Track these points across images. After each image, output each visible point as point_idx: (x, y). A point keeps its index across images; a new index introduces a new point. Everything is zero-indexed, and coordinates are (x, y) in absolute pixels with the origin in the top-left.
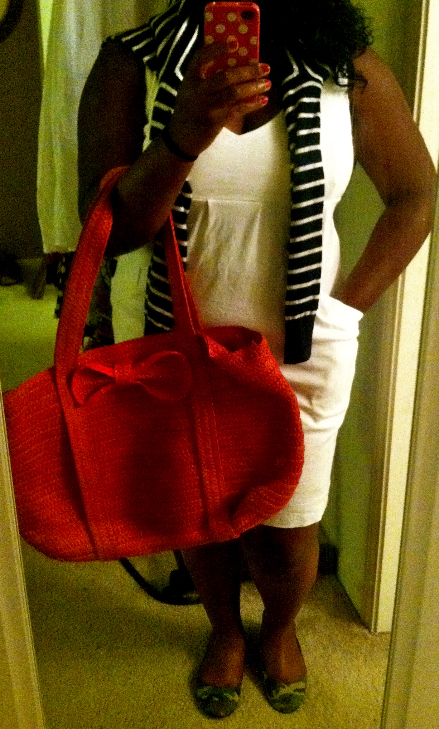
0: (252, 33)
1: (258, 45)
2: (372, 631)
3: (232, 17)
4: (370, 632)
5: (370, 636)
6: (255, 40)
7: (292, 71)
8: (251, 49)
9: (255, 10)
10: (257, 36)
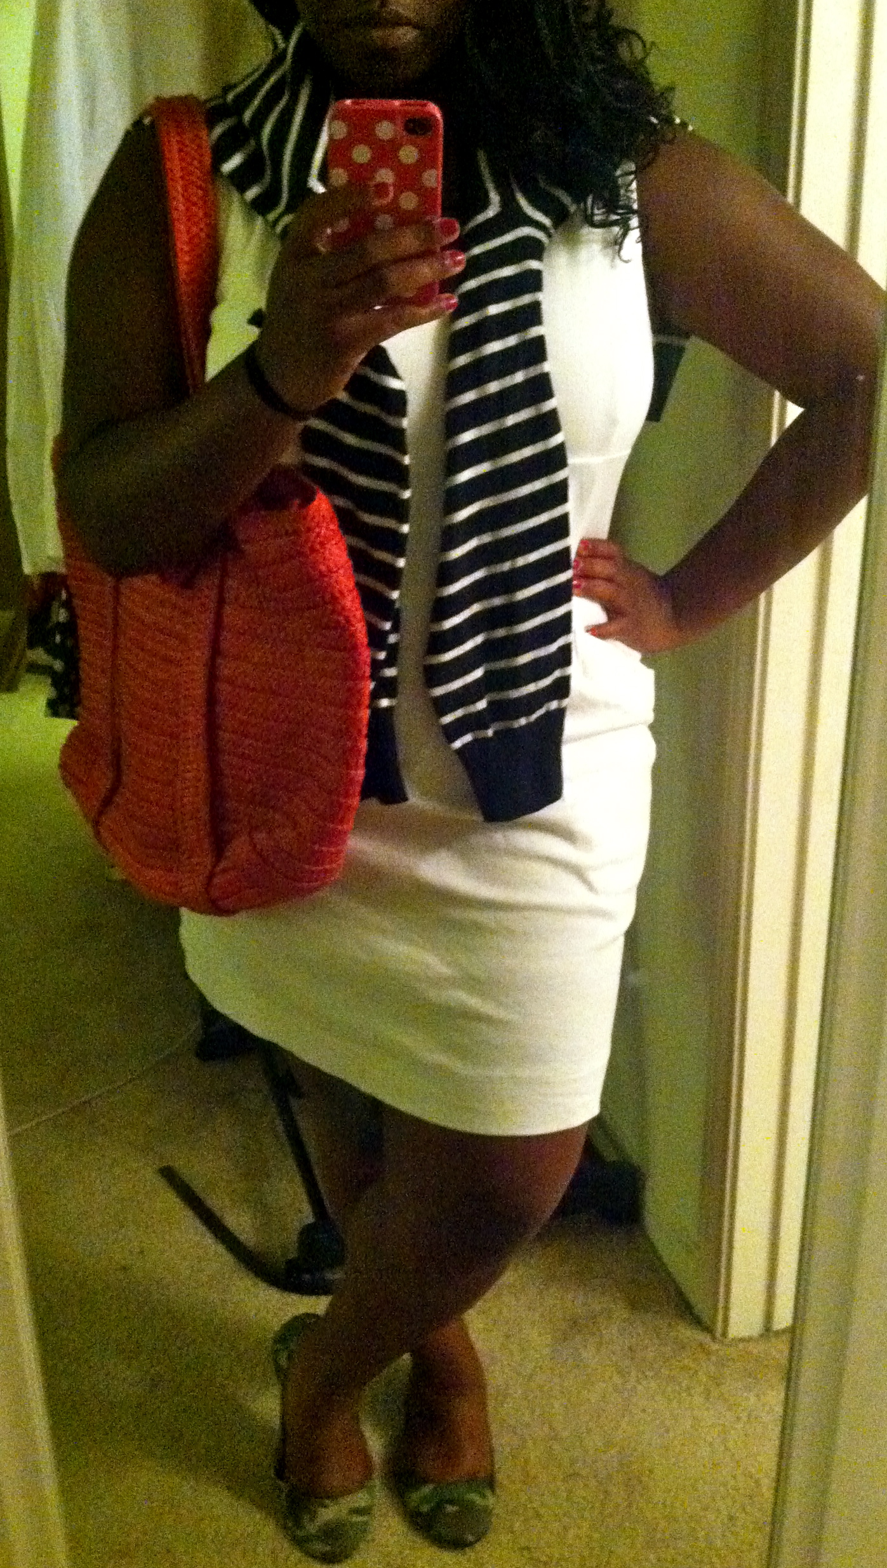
0: (426, 161)
1: (440, 189)
2: (718, 1335)
3: (385, 130)
4: (714, 1338)
5: (715, 1347)
6: (433, 178)
7: (485, 204)
8: (426, 195)
9: (433, 116)
10: (438, 171)
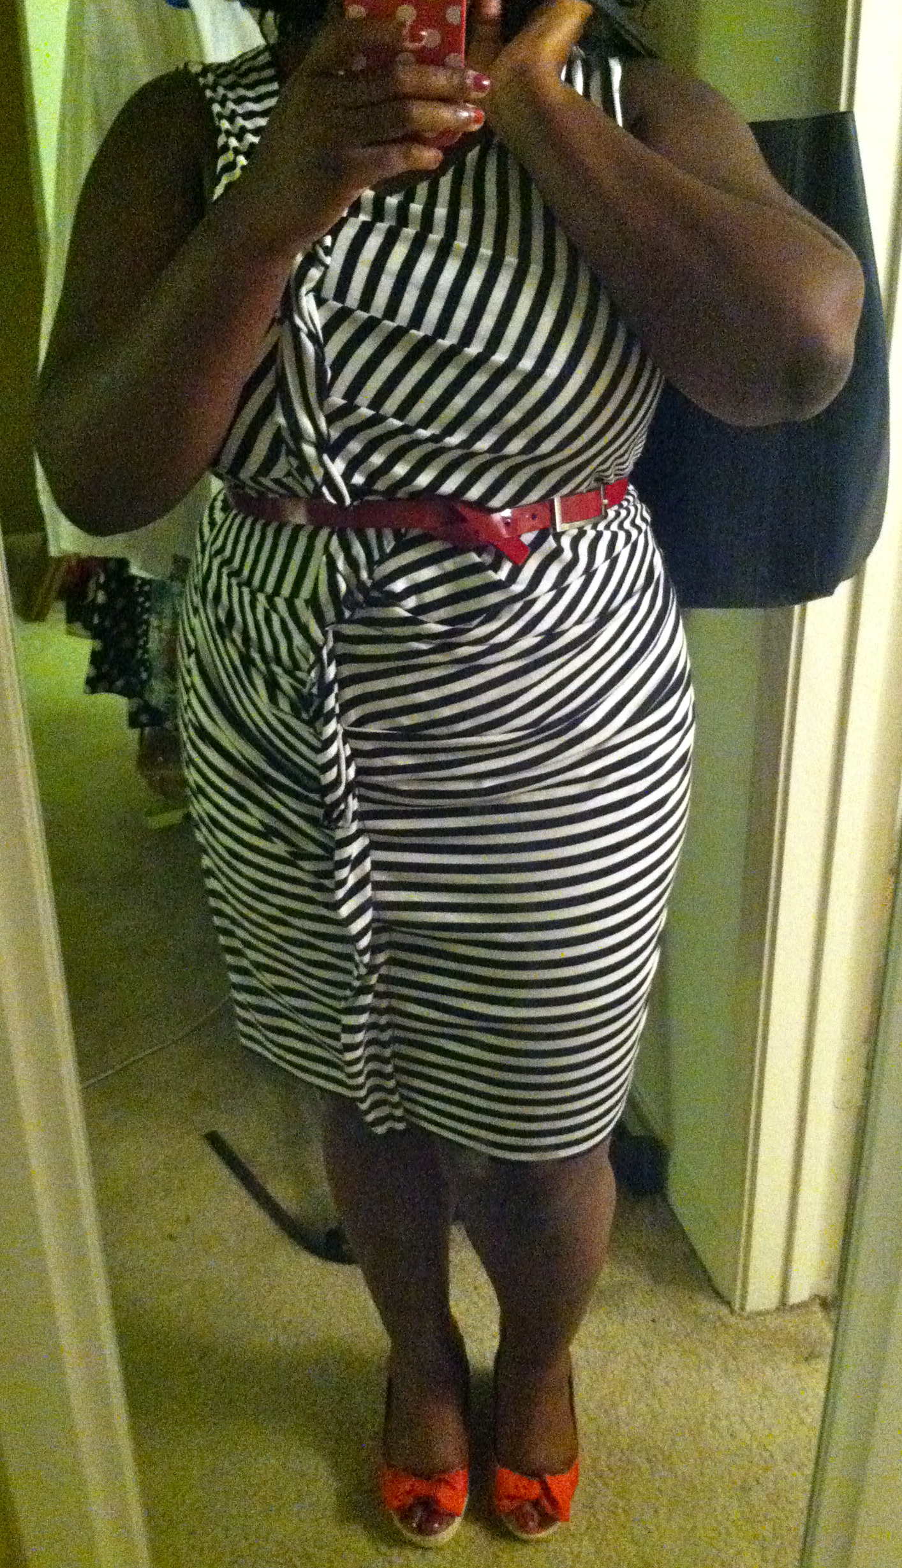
2: (737, 1307)
4: (732, 1312)
5: (733, 1320)
6: (457, 15)
10: (461, 5)
